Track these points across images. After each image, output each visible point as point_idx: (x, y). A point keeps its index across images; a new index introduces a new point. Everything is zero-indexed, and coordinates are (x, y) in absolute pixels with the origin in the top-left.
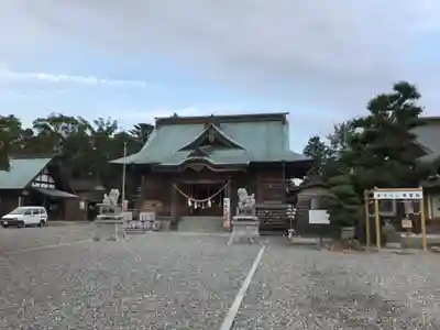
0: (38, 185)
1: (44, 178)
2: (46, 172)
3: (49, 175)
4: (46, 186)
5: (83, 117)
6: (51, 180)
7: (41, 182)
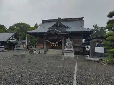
2: (14, 37)
6: (16, 39)
7: (12, 40)
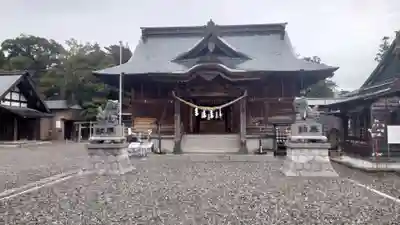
0: (7, 103)
1: (15, 96)
2: (17, 89)
3: (20, 93)
4: (17, 104)
5: (57, 41)
6: (23, 99)
7: (11, 100)
